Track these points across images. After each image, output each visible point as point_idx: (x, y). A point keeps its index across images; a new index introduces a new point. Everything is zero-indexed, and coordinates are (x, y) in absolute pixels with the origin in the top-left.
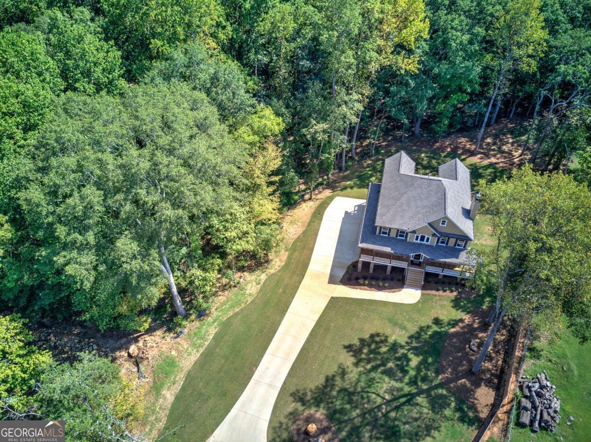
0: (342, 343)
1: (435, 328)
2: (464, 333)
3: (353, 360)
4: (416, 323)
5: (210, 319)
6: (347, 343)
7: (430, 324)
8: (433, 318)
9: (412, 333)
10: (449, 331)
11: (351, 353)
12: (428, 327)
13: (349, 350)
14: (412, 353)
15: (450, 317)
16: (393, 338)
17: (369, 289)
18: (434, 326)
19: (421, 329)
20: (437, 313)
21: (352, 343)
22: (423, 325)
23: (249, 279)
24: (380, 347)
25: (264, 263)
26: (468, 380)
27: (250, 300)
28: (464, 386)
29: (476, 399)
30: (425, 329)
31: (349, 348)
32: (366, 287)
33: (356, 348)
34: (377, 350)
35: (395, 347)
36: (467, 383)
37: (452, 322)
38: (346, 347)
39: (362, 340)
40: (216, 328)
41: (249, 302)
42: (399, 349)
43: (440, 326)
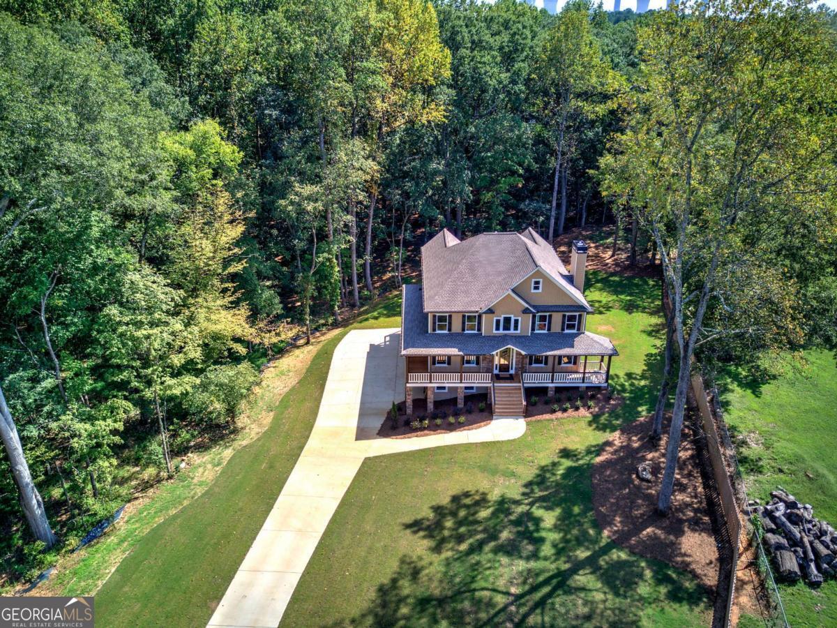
0: (399, 521)
1: (567, 463)
2: (621, 459)
3: (427, 543)
4: (531, 464)
5: (112, 540)
6: (408, 519)
7: (556, 460)
8: (557, 451)
9: (530, 478)
10: (592, 461)
11: (421, 534)
12: (554, 464)
13: (415, 529)
14: (538, 508)
15: (587, 444)
16: (495, 492)
17: (432, 432)
18: (563, 460)
19: (543, 469)
20: (562, 443)
21: (419, 517)
22: (543, 463)
23: (198, 462)
24: (476, 513)
25: (228, 435)
26: (658, 528)
27: (200, 491)
28: (654, 538)
29: (685, 555)
30: (550, 468)
31: (415, 526)
32: (426, 432)
33: (428, 523)
34: (471, 518)
35: (503, 506)
36: (658, 532)
37: (593, 449)
38: (408, 526)
39: (438, 509)
40: (124, 552)
41: (200, 494)
42: (513, 506)
43: (575, 459)
